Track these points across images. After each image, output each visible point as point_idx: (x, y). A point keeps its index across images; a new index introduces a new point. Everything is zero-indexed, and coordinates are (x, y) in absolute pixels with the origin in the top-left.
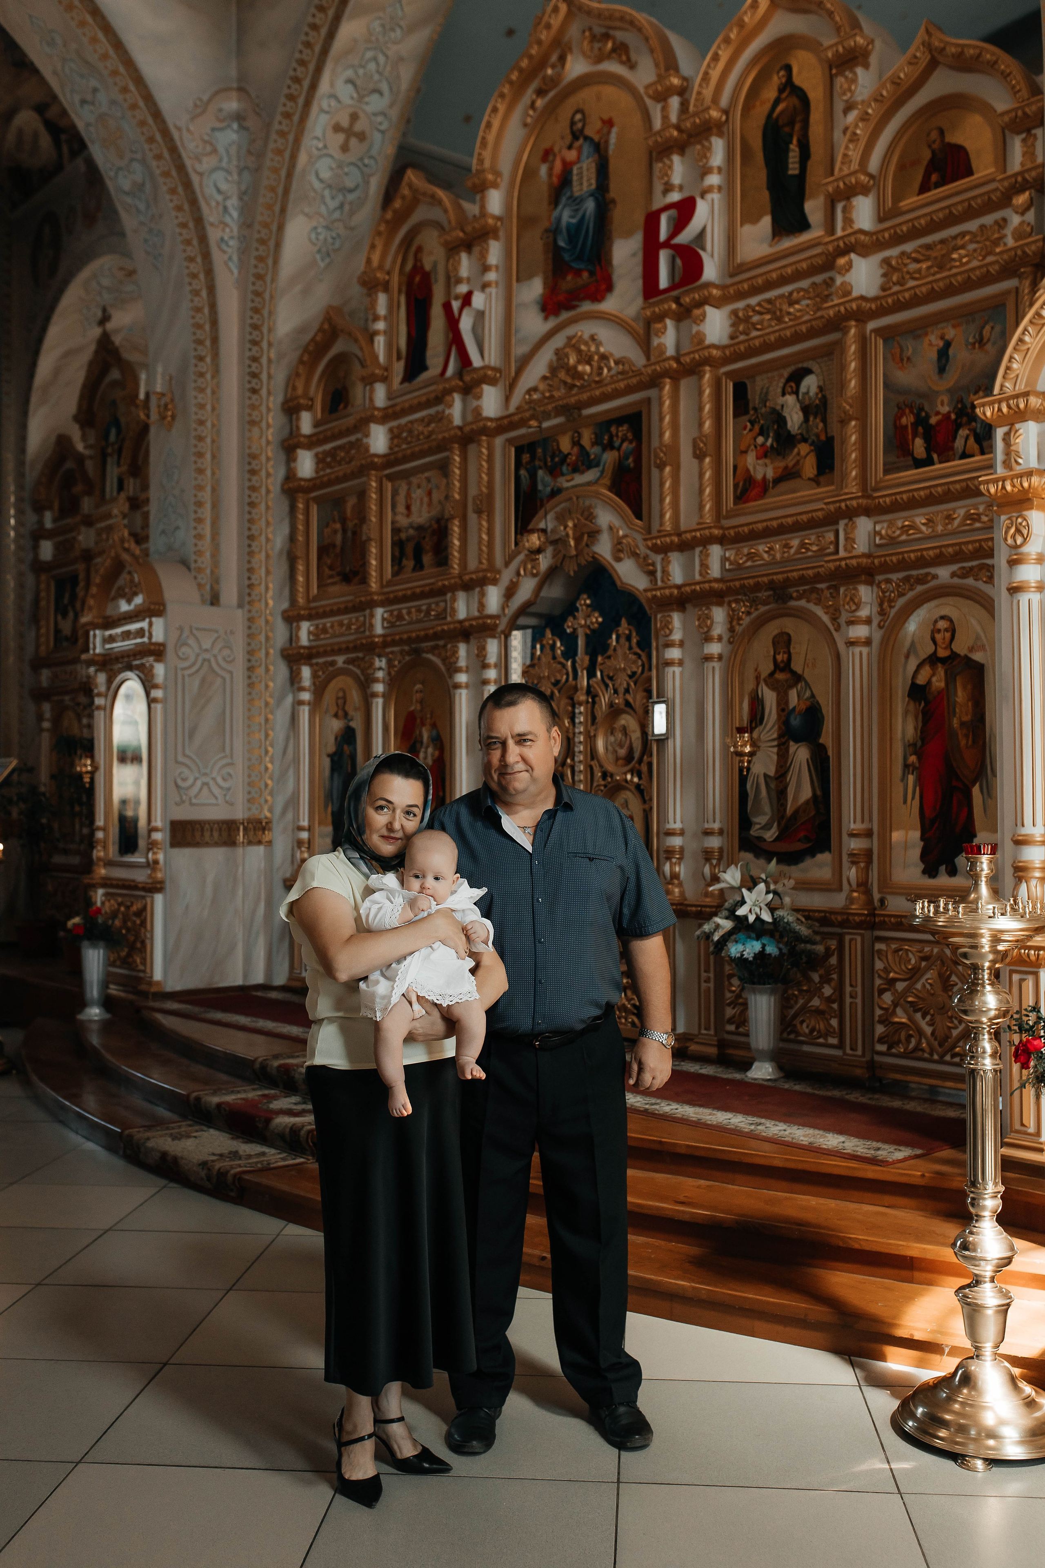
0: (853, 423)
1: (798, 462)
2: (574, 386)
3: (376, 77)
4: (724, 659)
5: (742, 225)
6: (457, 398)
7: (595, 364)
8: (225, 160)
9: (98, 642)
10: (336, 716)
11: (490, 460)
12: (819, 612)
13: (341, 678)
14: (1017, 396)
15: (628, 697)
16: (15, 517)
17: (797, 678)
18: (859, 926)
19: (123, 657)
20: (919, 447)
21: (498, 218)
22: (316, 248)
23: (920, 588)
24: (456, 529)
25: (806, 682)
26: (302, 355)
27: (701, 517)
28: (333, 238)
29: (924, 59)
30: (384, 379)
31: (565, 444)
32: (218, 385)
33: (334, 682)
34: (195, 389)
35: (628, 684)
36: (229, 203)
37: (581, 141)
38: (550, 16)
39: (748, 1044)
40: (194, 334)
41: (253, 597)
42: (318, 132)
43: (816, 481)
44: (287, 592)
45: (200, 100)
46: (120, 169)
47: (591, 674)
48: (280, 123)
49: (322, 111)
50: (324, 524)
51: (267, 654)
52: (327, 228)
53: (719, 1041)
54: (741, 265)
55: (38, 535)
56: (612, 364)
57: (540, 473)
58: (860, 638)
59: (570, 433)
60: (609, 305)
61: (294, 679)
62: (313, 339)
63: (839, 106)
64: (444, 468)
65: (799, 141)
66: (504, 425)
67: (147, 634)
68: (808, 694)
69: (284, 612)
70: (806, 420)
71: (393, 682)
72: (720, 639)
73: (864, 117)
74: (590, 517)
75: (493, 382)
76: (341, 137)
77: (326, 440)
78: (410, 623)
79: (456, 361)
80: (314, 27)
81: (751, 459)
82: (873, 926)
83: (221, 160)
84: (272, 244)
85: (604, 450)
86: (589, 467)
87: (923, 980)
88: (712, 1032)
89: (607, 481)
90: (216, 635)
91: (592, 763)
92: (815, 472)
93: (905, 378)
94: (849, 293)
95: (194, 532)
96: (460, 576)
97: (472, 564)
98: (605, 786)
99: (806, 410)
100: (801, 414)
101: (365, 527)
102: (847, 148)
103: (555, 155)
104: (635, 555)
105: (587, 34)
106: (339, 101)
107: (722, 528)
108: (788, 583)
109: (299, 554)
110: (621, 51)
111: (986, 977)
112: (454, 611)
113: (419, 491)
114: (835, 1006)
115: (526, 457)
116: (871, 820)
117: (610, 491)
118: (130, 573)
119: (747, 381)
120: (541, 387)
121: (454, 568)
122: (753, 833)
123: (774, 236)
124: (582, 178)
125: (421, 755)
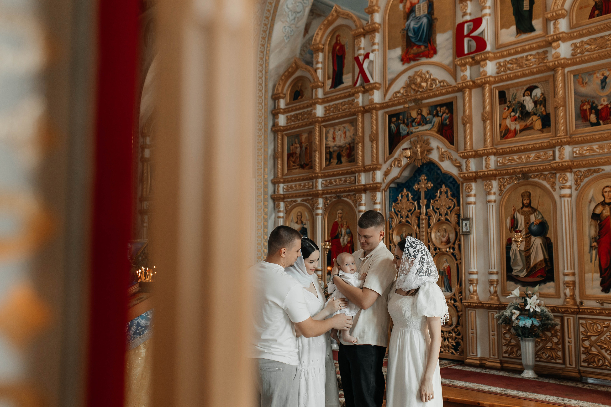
0: (561, 108)
1: (532, 123)
2: (419, 91)
4: (497, 202)
5: (501, 29)
6: (360, 94)
7: (429, 83)
10: (297, 223)
11: (377, 120)
12: (545, 183)
15: (447, 217)
17: (534, 210)
18: (573, 313)
20: (593, 118)
21: (380, 25)
22: (285, 35)
23: (595, 175)
24: (360, 147)
25: (539, 212)
26: (282, 77)
27: (485, 145)
28: (291, 31)
30: (322, 87)
31: (414, 114)
35: (447, 212)
39: (522, 363)
43: (541, 131)
44: (273, 172)
47: (428, 207)
50: (290, 144)
51: (264, 197)
52: (289, 27)
53: (501, 360)
54: (501, 45)
56: (438, 83)
57: (402, 126)
58: (566, 194)
59: (417, 110)
60: (435, 59)
61: (276, 207)
62: (287, 71)
64: (353, 123)
66: (383, 106)
68: (540, 217)
69: (272, 181)
70: (536, 106)
71: (325, 209)
72: (495, 194)
74: (428, 143)
75: (378, 89)
77: (293, 111)
78: (335, 185)
79: (360, 80)
81: (508, 122)
82: (578, 313)
84: (268, 32)
85: (434, 116)
86: (427, 123)
87: (605, 336)
88: (496, 357)
89: (436, 129)
91: (429, 244)
92: (541, 127)
94: (560, 56)
96: (362, 167)
97: (369, 162)
98: (436, 253)
99: (536, 103)
100: (533, 104)
104: (450, 159)
107: (496, 149)
108: (530, 171)
109: (279, 156)
112: (359, 181)
113: (339, 132)
114: (560, 346)
115: (394, 119)
116: (574, 269)
117: (437, 133)
119: (505, 91)
120: (402, 92)
121: (359, 163)
122: (514, 273)
123: (517, 33)
124: (420, 9)
125: (341, 240)
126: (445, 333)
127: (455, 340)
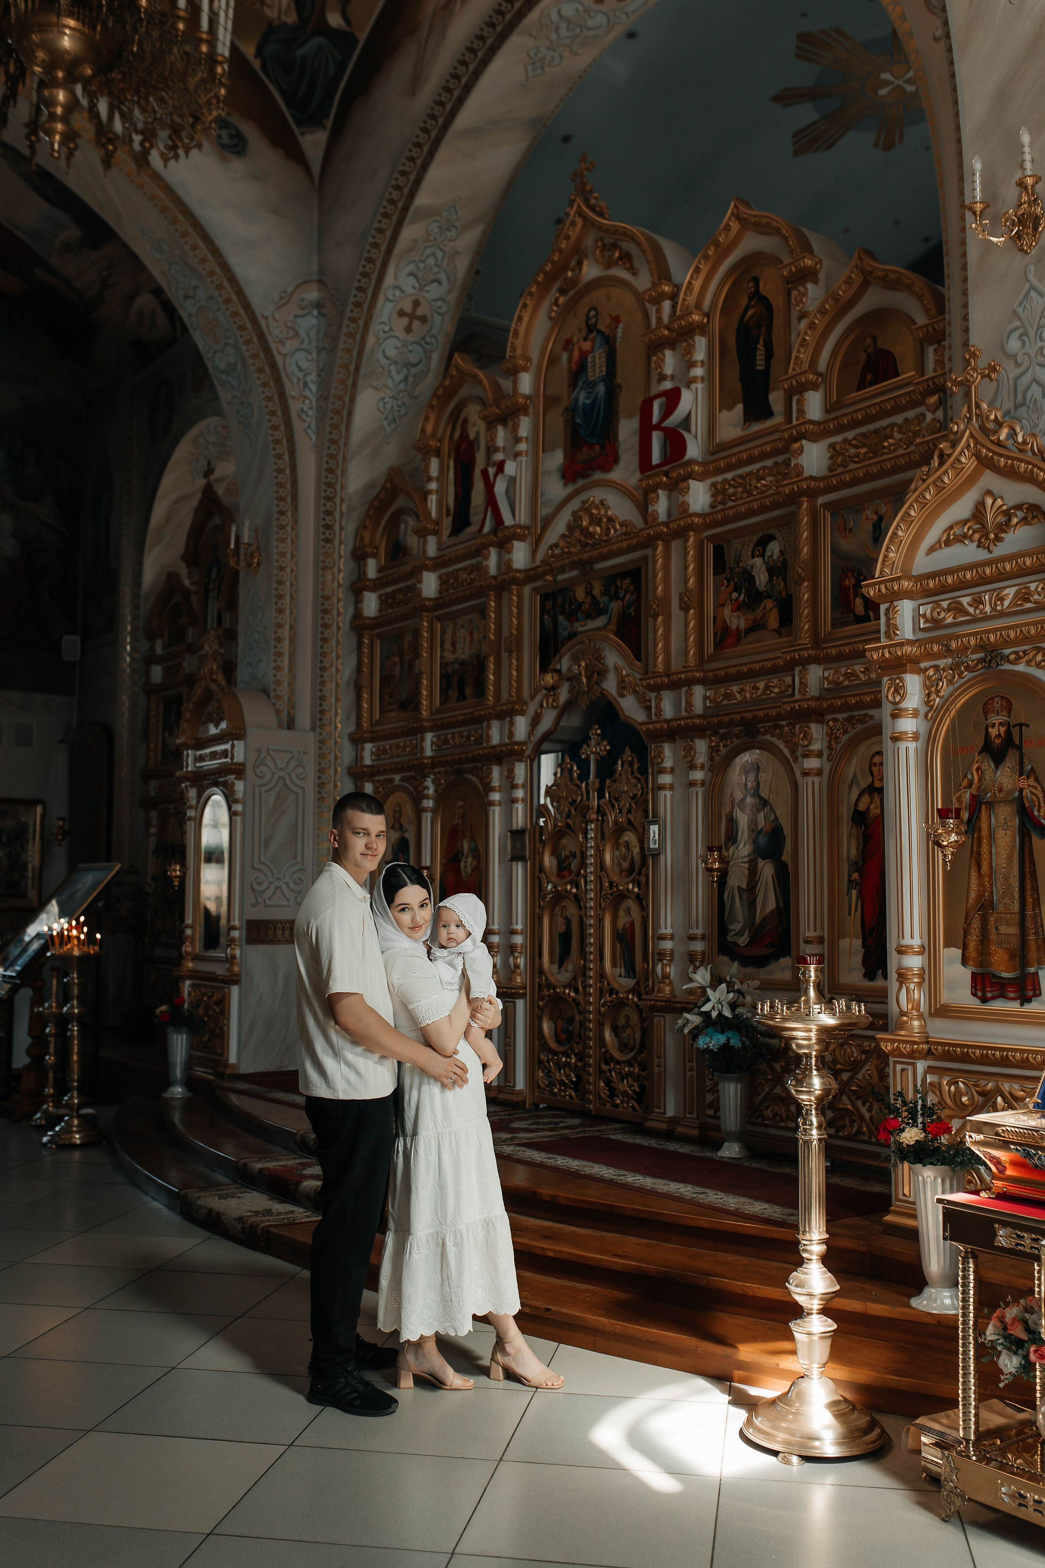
0: (806, 584)
1: (764, 615)
2: (587, 544)
3: (435, 269)
4: (706, 785)
5: (720, 411)
6: (493, 551)
7: (604, 526)
8: (306, 341)
9: (190, 761)
10: (393, 827)
11: (520, 606)
12: (781, 745)
13: (398, 794)
14: (892, 580)
15: (630, 816)
16: (130, 644)
17: (765, 803)
19: (210, 774)
20: (859, 605)
21: (528, 397)
22: (384, 416)
23: (860, 728)
24: (492, 666)
25: (772, 808)
26: (368, 510)
27: (687, 661)
28: (399, 406)
29: (858, 279)
30: (436, 533)
31: (580, 594)
32: (297, 535)
33: (391, 798)
34: (277, 539)
35: (630, 805)
36: (309, 379)
37: (594, 334)
38: (568, 229)
39: (719, 1126)
40: (277, 492)
41: (324, 721)
42: (385, 319)
43: (778, 632)
44: (353, 717)
45: (284, 292)
46: (216, 352)
47: (601, 796)
48: (352, 311)
49: (388, 300)
50: (385, 657)
51: (336, 771)
52: (393, 397)
53: (700, 1123)
54: (720, 445)
55: (150, 660)
56: (618, 527)
57: (561, 618)
58: (812, 769)
59: (584, 585)
60: (616, 475)
62: (377, 496)
63: (794, 315)
64: (482, 611)
65: (764, 341)
66: (531, 575)
67: (230, 755)
68: (773, 816)
69: (351, 735)
70: (771, 579)
71: (439, 798)
72: (702, 767)
73: (812, 326)
74: (600, 658)
75: (522, 538)
76: (405, 321)
77: (388, 584)
78: (453, 747)
79: (491, 520)
80: (380, 231)
81: (727, 611)
83: (302, 342)
84: (345, 413)
85: (611, 600)
86: (599, 615)
87: (863, 1071)
88: (695, 1116)
89: (613, 627)
90: (290, 756)
91: (601, 874)
92: (778, 624)
93: (847, 545)
94: (802, 473)
95: (273, 665)
96: (493, 707)
97: (505, 696)
98: (612, 894)
99: (771, 571)
100: (766, 574)
101: (417, 661)
102: (798, 351)
103: (574, 345)
104: (635, 692)
105: (599, 243)
106: (403, 292)
108: (756, 720)
109: (363, 683)
110: (626, 259)
111: (813, 1063)
112: (489, 737)
113: (462, 631)
115: (549, 604)
116: (823, 929)
117: (616, 635)
118: (218, 700)
119: (723, 544)
120: (561, 544)
121: (489, 700)
122: (729, 938)
123: (745, 421)
124: (595, 365)
125: (462, 864)
126: (623, 1065)
127: (638, 1081)
